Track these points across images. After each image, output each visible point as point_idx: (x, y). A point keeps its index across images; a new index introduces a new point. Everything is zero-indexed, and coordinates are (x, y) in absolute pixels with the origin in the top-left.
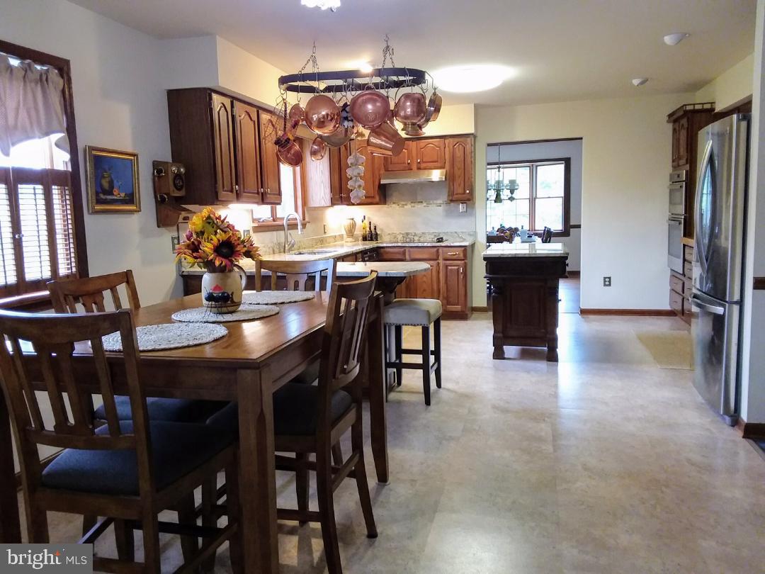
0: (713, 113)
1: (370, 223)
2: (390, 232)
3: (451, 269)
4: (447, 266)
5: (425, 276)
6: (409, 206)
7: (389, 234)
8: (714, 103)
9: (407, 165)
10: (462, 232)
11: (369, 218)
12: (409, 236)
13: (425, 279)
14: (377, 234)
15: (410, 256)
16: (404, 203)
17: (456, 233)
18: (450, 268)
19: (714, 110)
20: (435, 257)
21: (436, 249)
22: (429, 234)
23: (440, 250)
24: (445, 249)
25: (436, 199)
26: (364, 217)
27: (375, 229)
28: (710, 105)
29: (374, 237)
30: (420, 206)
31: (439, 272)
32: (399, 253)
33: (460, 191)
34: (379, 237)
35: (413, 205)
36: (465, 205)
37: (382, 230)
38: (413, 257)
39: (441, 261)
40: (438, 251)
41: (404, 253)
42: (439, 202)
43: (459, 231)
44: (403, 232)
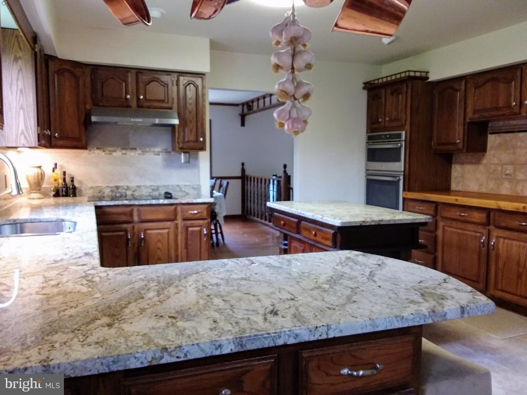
0: (426, 81)
1: (64, 173)
2: (94, 185)
3: (193, 231)
4: (187, 228)
5: (159, 241)
6: (118, 153)
7: (92, 188)
8: (428, 72)
9: (124, 100)
10: (185, 186)
11: (62, 167)
12: (120, 190)
13: (159, 245)
14: (74, 188)
15: (139, 216)
16: (111, 149)
17: (178, 186)
18: (190, 229)
19: (428, 78)
20: (173, 217)
21: (173, 207)
22: (146, 187)
23: (179, 208)
24: (185, 207)
25: (154, 146)
26: (56, 164)
27: (72, 181)
28: (425, 73)
29: (71, 191)
30: (132, 154)
31: (176, 236)
32: (124, 214)
33: (192, 138)
34: (77, 191)
35: (124, 151)
36: (187, 155)
37: (80, 182)
38: (144, 217)
39: (179, 221)
40: (175, 209)
41: (131, 214)
42: (158, 149)
43: (181, 183)
44: (111, 185)
